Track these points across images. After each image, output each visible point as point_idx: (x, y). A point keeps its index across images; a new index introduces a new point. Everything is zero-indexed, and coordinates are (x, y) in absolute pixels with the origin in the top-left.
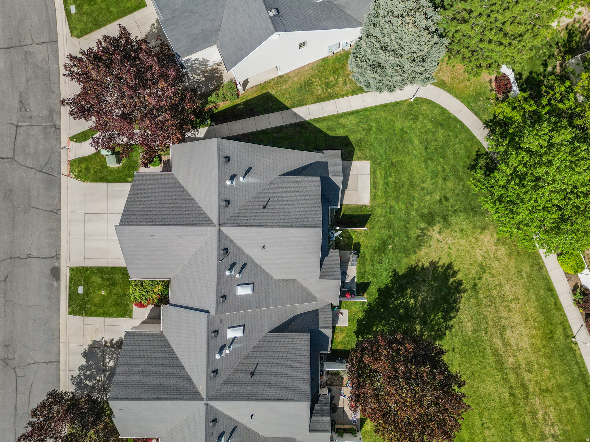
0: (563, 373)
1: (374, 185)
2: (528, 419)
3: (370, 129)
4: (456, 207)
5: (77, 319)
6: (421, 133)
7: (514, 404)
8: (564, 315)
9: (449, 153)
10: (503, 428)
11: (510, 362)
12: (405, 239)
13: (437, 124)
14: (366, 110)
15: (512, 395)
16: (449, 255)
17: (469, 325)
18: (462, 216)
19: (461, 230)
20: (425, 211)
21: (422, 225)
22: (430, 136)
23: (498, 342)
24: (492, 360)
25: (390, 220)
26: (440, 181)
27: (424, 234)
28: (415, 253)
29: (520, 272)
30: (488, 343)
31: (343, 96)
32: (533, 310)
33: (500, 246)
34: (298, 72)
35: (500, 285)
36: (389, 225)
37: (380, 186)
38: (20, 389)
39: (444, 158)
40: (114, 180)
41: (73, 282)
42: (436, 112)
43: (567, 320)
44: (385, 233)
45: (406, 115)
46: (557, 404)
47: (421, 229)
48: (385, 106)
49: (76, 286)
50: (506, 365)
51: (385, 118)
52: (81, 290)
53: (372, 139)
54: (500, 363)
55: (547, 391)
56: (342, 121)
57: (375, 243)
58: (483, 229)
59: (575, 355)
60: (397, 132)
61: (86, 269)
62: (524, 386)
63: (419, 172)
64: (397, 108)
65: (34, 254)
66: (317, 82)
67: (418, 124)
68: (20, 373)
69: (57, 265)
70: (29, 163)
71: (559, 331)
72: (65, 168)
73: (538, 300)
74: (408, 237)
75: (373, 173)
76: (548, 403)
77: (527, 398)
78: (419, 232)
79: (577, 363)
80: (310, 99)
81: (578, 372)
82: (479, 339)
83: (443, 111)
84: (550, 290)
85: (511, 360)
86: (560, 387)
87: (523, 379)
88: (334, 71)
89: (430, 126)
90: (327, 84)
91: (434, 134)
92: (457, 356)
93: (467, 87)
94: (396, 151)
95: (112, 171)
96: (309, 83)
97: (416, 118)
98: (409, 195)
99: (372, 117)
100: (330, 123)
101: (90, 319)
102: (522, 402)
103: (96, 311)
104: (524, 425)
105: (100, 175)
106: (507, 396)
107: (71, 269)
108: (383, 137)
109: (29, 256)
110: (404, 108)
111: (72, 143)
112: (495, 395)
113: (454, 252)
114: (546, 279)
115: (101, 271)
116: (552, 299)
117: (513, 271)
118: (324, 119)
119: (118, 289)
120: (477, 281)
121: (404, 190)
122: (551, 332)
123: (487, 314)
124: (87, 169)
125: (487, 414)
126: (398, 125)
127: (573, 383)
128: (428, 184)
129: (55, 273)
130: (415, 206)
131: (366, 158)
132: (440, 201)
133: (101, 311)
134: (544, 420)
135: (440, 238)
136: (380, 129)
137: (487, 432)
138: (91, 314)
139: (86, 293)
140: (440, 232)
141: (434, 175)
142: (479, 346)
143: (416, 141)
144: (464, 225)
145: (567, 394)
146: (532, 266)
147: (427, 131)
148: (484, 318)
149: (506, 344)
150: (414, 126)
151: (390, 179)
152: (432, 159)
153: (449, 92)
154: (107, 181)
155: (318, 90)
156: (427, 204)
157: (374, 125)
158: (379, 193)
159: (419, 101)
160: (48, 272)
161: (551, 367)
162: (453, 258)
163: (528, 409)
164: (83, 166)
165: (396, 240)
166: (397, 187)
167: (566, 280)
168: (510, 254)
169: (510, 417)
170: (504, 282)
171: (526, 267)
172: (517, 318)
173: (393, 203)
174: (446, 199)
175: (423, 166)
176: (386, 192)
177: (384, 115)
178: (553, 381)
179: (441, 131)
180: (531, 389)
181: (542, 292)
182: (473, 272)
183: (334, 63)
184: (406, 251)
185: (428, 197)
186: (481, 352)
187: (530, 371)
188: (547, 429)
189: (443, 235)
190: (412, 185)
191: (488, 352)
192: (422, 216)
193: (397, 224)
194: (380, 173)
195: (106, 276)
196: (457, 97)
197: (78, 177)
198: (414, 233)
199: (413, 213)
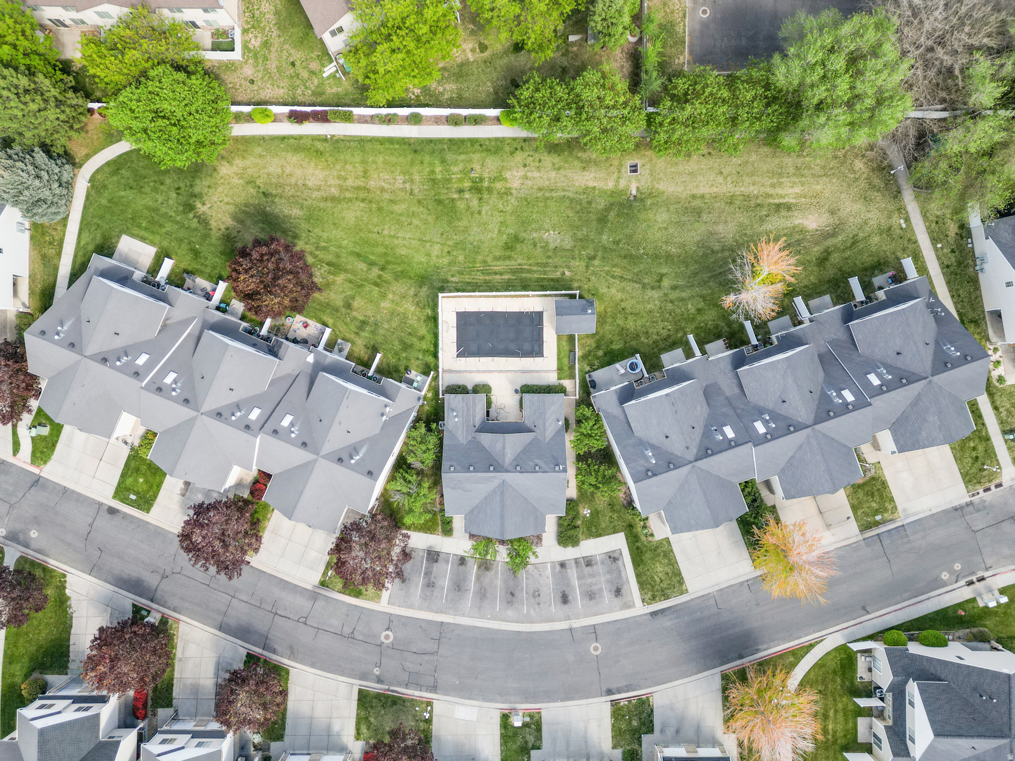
0: (353, 156)
1: (143, 239)
2: (386, 196)
3: (98, 225)
4: (188, 183)
5: (155, 509)
6: (118, 187)
7: (370, 202)
8: (307, 136)
9: (143, 172)
10: (387, 219)
11: (334, 191)
12: (196, 233)
13: (116, 172)
14: (82, 222)
15: (363, 200)
16: (228, 203)
17: (295, 211)
18: (198, 181)
19: (209, 187)
20: (181, 208)
21: (191, 215)
22: (123, 181)
23: (315, 194)
24: (329, 204)
25: (176, 239)
26: (162, 187)
27: (199, 217)
28: (211, 229)
29: (260, 156)
30: (314, 202)
31: (64, 235)
32: (295, 158)
33: (234, 163)
34: (32, 261)
35: (269, 174)
36: (180, 241)
37: (146, 235)
38: (190, 575)
39: (145, 177)
40: (58, 436)
41: (125, 500)
42: (107, 169)
43: (312, 136)
44: (185, 246)
45: (98, 192)
46: (377, 169)
47: (194, 217)
48: (85, 207)
49: (128, 499)
50: (337, 195)
51: (94, 209)
52: (133, 497)
53: (106, 226)
54: (333, 199)
55: (365, 172)
56: (83, 243)
57: (189, 257)
58: (215, 170)
59: (343, 140)
60: (109, 205)
61: (119, 485)
62: (358, 188)
63: (148, 201)
64: (91, 198)
65: (90, 520)
66: (45, 250)
67: (110, 186)
68: (178, 569)
69: (106, 507)
70: (20, 495)
71: (319, 145)
72: (35, 470)
73: (287, 152)
74: (196, 229)
75: (133, 236)
76: (376, 176)
77: (368, 190)
78: (195, 220)
79: (349, 141)
80: (55, 261)
81: (356, 144)
82: (309, 208)
83: (108, 164)
84: (283, 138)
85: (333, 190)
86: (364, 162)
87: (352, 187)
88: (43, 234)
89: (115, 178)
90: (50, 243)
91: (123, 178)
92: (315, 230)
93: (98, 138)
94: (123, 212)
95: (51, 434)
96: (44, 257)
97: (105, 187)
98: (162, 216)
99: (89, 219)
100: (80, 253)
101: (158, 498)
102: (370, 196)
103: (154, 492)
104: (391, 201)
105: (50, 445)
106: (362, 205)
107: (114, 497)
108: (108, 216)
109: (91, 525)
110: (93, 192)
111: (18, 456)
112: (358, 214)
113: (226, 200)
114: (273, 138)
115: (123, 475)
116: (291, 140)
117: (258, 161)
118: (75, 256)
119: (144, 468)
120: (261, 190)
121: (156, 218)
122: (317, 151)
123: (290, 193)
124: (42, 452)
125: (371, 226)
126: (104, 202)
127: (363, 150)
128: (160, 199)
129: (112, 511)
130: (173, 214)
131: (119, 237)
132: (178, 194)
133: (155, 488)
134: (390, 183)
135: (209, 206)
136: (101, 217)
137: (386, 232)
138: (155, 496)
139: (136, 493)
140: (204, 204)
141: (155, 190)
142: (314, 210)
143: (123, 193)
144: (206, 183)
145: (371, 159)
146: (259, 145)
147: (119, 182)
148: (294, 197)
149: (319, 189)
150: (110, 190)
151: (144, 225)
152: (142, 187)
153: (96, 153)
154: (57, 441)
155: (52, 252)
156: (176, 205)
157: (95, 221)
158: (151, 238)
159: (92, 180)
160: (109, 516)
161: (346, 162)
162: (232, 201)
163: (378, 192)
164: (38, 455)
165: (194, 239)
166: (152, 222)
167: (280, 124)
168: (244, 157)
169: (380, 209)
170: (266, 171)
171: (258, 150)
172: (298, 172)
173: (164, 230)
174: (179, 188)
175: (144, 196)
176: (153, 232)
177: (91, 210)
178: (357, 165)
179: (123, 172)
180: (361, 184)
181: (282, 146)
182: (252, 190)
183: (37, 232)
184: (206, 236)
185: (171, 202)
186: (320, 210)
187: (346, 179)
188: (397, 184)
189: (207, 202)
190: (156, 210)
191: (322, 205)
192: (184, 212)
193: (182, 234)
194: (136, 231)
195: (129, 473)
196: (102, 149)
197: (45, 463)
198: (194, 223)
199: (178, 218)
